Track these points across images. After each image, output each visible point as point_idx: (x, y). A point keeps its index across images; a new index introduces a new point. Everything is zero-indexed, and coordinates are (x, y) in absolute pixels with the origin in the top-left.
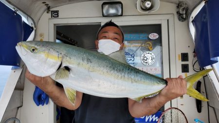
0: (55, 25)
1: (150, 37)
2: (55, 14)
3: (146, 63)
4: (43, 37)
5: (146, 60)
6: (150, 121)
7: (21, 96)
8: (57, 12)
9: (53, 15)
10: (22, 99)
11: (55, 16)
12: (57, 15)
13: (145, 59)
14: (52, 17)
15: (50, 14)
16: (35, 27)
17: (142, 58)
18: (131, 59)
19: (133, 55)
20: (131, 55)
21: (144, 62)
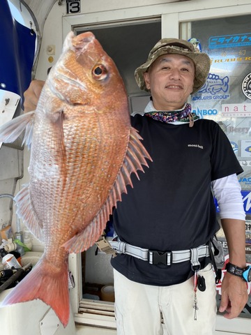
0: (74, 27)
4: (54, 54)
7: (20, 160)
8: (77, 1)
9: (70, 8)
10: (23, 165)
11: (73, 10)
12: (78, 7)
14: (68, 13)
15: (64, 8)
16: (38, 30)
17: (244, 85)
18: (221, 88)
19: (226, 80)
20: (222, 80)
21: (248, 93)
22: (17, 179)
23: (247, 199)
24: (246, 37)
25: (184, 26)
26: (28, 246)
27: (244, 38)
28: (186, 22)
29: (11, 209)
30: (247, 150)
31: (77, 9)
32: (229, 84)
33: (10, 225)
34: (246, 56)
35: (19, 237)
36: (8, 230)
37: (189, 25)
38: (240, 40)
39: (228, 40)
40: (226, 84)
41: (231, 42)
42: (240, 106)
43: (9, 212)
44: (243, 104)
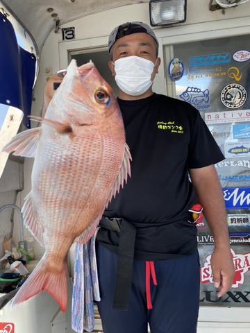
0: (69, 51)
1: (235, 58)
2: (68, 33)
3: (231, 104)
5: (230, 99)
6: (241, 204)
7: (21, 173)
8: (72, 29)
9: (65, 35)
10: (23, 177)
11: (68, 37)
12: (72, 34)
13: (229, 97)
14: (63, 39)
15: (60, 35)
17: (222, 96)
18: (203, 100)
19: (206, 92)
20: (204, 92)
21: (227, 103)
22: (17, 191)
23: (233, 195)
24: (220, 56)
25: (167, 49)
26: (31, 255)
27: (218, 57)
28: (169, 45)
29: (12, 221)
30: (230, 151)
31: (71, 36)
32: (209, 96)
33: (11, 237)
34: (222, 72)
35: (22, 246)
36: (10, 241)
37: (172, 48)
38: (216, 59)
39: (206, 59)
40: (207, 95)
41: (208, 60)
42: (221, 114)
43: (11, 224)
44: (223, 112)
